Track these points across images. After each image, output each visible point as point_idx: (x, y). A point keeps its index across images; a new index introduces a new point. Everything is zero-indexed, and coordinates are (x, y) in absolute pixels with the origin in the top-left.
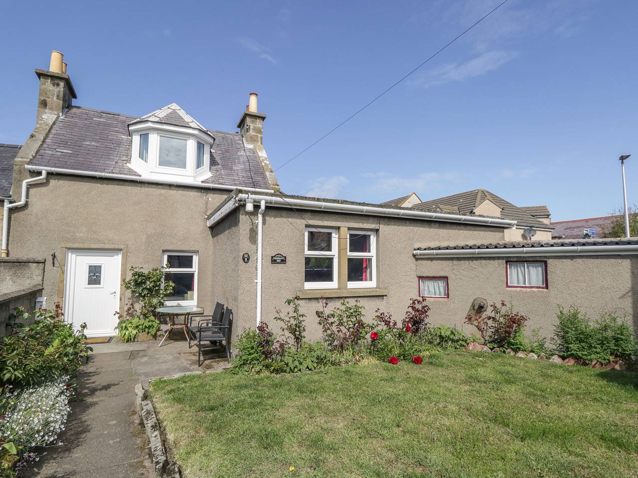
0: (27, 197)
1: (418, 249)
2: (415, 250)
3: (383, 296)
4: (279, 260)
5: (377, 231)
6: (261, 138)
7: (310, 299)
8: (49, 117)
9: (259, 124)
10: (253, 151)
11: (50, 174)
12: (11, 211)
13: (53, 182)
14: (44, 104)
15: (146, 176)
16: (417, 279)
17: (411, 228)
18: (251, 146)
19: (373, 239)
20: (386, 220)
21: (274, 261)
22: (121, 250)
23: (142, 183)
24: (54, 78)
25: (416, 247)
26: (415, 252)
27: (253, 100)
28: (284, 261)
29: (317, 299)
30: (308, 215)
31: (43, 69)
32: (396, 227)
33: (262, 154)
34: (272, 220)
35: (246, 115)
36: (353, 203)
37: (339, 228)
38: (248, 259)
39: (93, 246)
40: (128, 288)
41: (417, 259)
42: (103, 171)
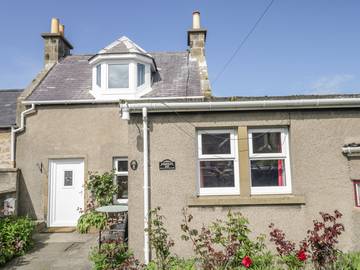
0: (25, 123)
1: (350, 145)
2: (346, 146)
3: (299, 204)
4: (167, 166)
5: (289, 126)
6: (204, 50)
7: (203, 206)
8: (49, 65)
9: (201, 38)
10: (195, 64)
11: (37, 106)
12: (17, 134)
13: (40, 111)
14: (48, 57)
15: (99, 98)
16: (352, 183)
17: (338, 119)
18: (195, 59)
19: (284, 137)
20: (299, 113)
21: (162, 167)
22: (83, 158)
23: (96, 104)
24: (52, 37)
25: (347, 142)
26: (344, 149)
27: (196, 18)
28: (173, 166)
29: (212, 206)
30: (198, 117)
31: (46, 33)
32: (315, 120)
33: (203, 64)
34: (158, 126)
35: (190, 33)
36: (249, 99)
37: (236, 128)
38: (136, 166)
39: (65, 156)
40: (89, 188)
41: (349, 158)
42: (71, 98)
